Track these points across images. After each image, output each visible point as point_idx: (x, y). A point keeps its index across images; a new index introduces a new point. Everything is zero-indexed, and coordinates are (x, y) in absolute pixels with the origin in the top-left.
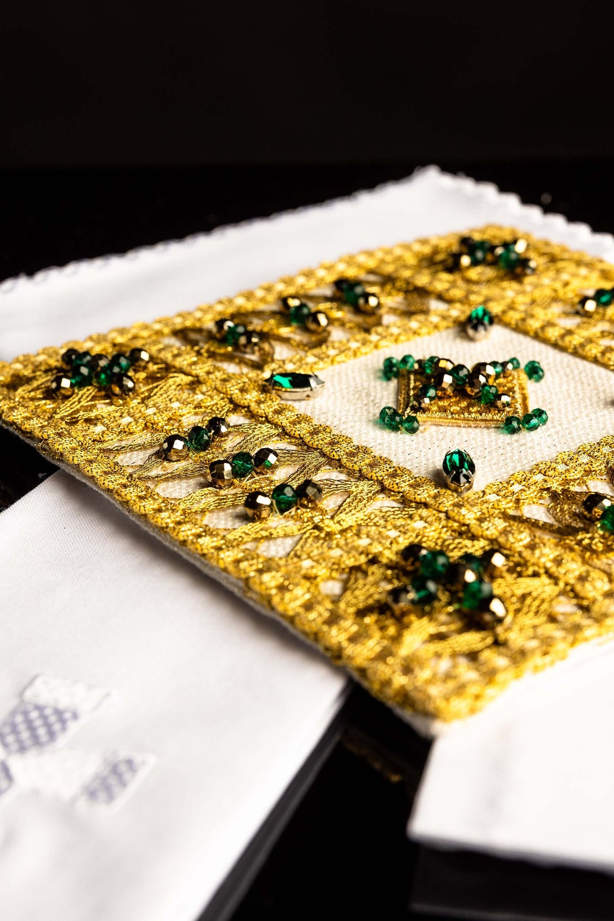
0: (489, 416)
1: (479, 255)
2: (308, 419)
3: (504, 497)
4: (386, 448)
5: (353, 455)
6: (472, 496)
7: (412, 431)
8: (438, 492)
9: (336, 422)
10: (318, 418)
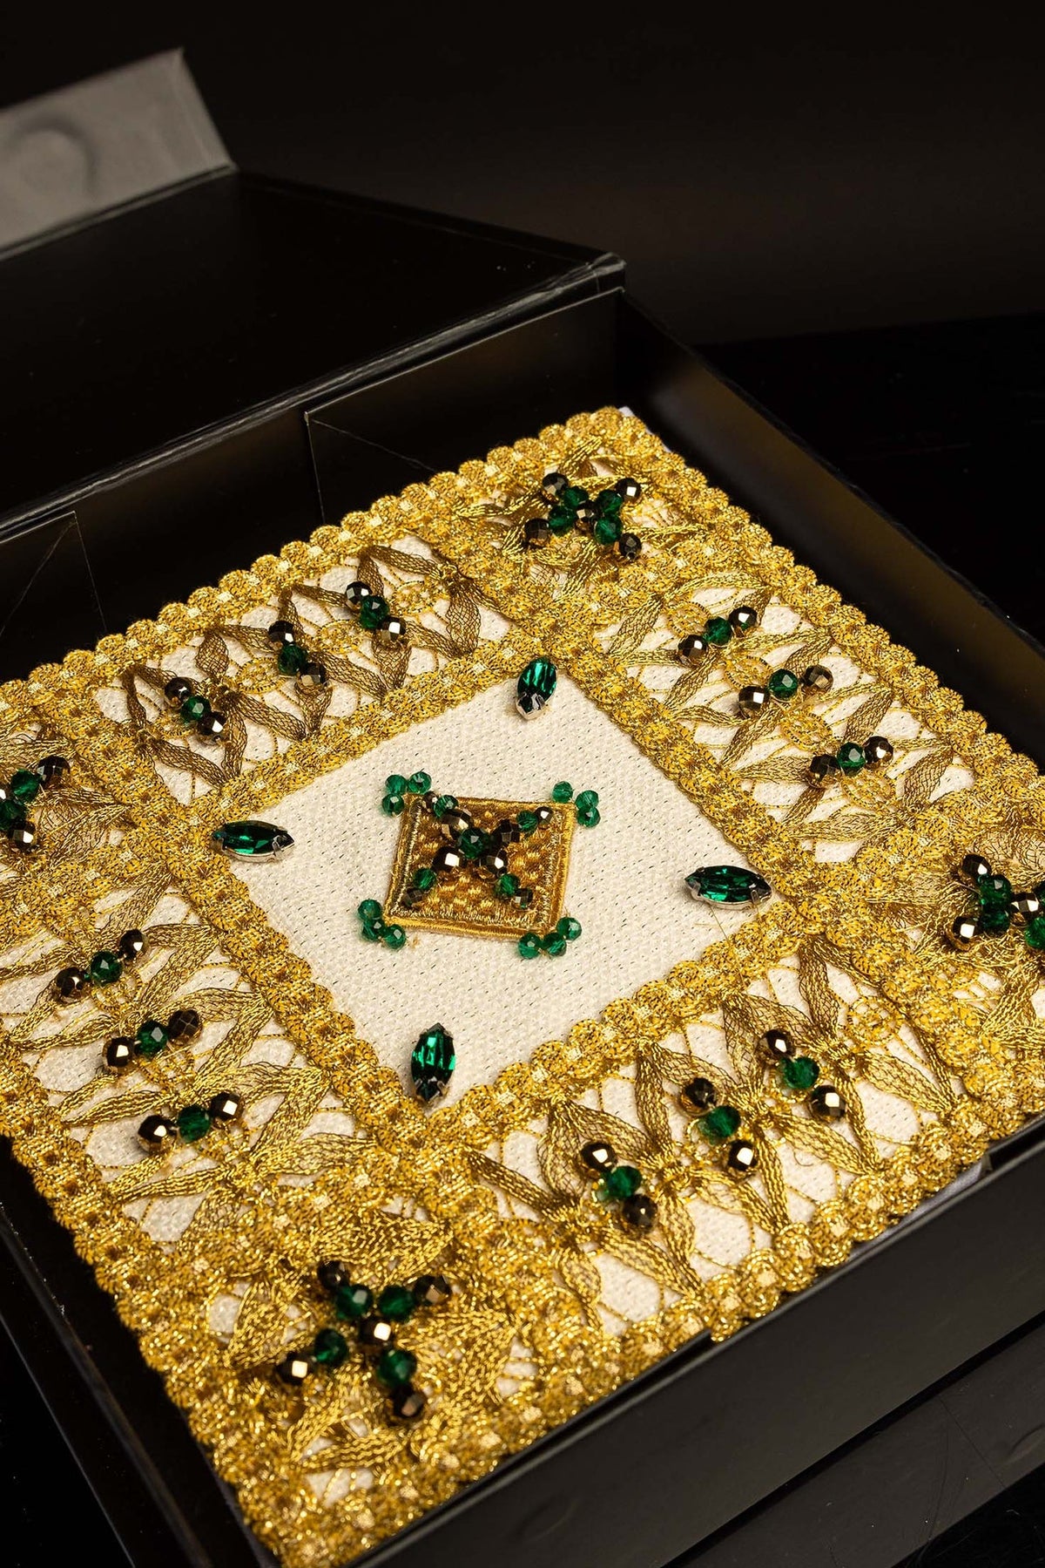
0: (503, 922)
2: (261, 918)
3: (485, 1121)
4: (354, 986)
5: (305, 1005)
6: (442, 1118)
7: (397, 945)
8: (400, 1105)
9: (297, 925)
10: (276, 915)
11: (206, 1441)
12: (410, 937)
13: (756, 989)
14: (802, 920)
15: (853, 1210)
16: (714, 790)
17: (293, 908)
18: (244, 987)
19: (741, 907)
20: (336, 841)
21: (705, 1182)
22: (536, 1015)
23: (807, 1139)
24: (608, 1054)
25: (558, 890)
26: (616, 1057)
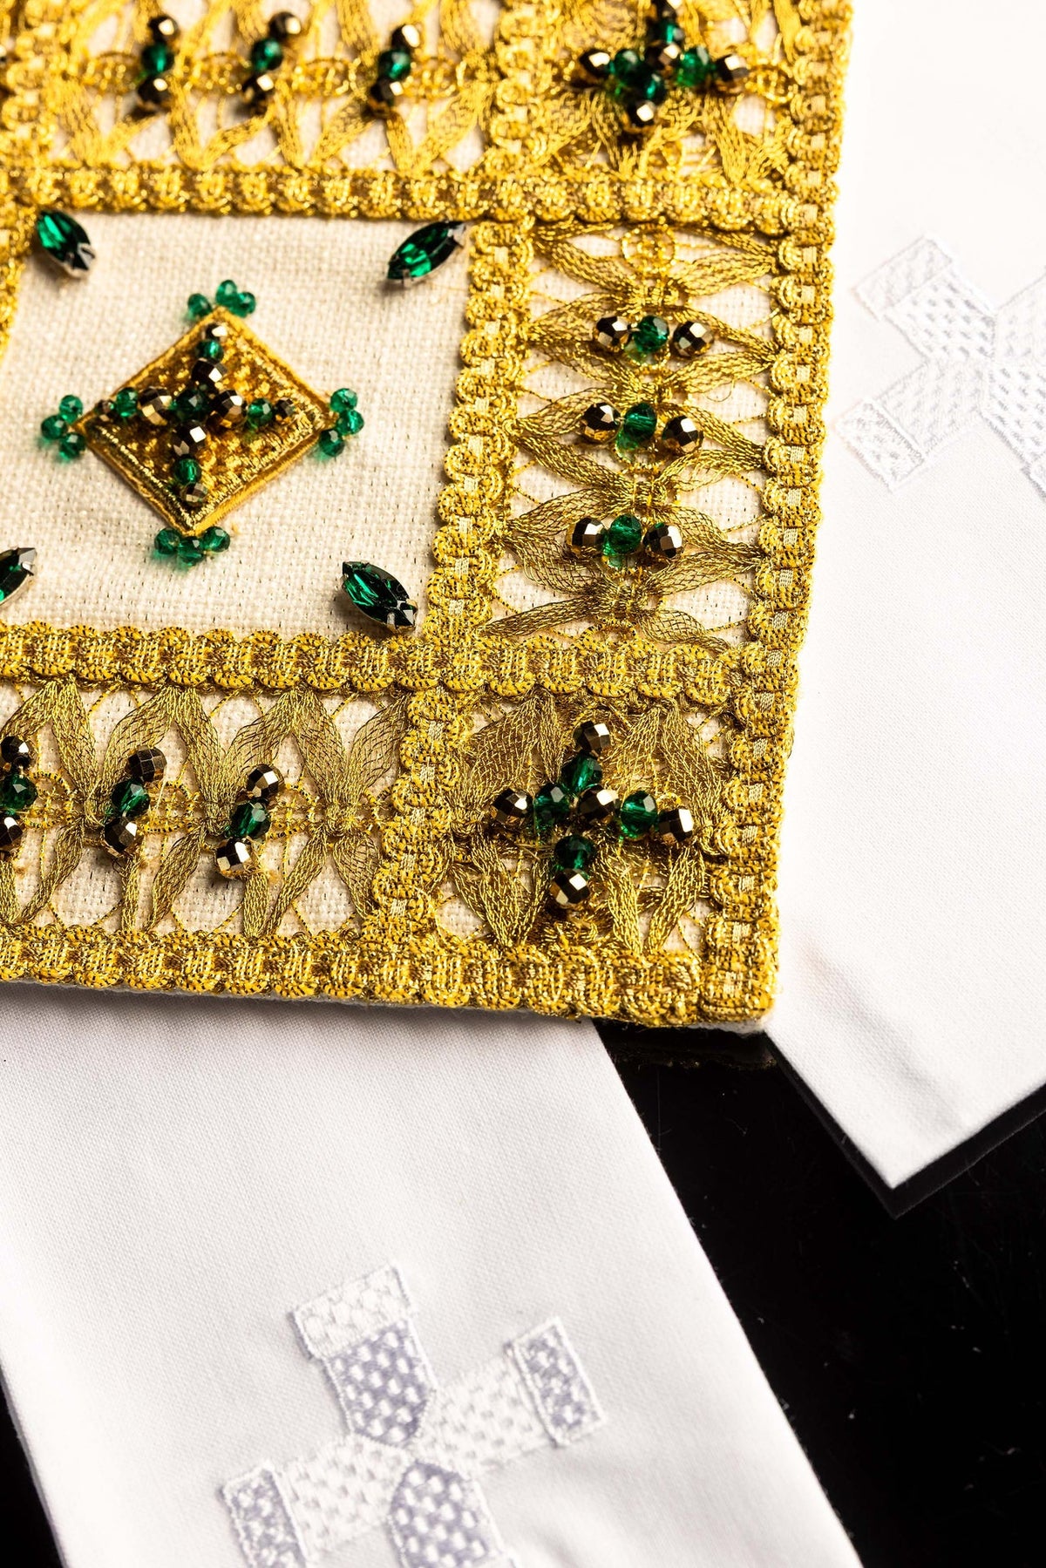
0: (287, 446)
2: (87, 633)
3: (468, 597)
4: (233, 608)
6: (433, 627)
7: (224, 544)
8: (390, 650)
9: (123, 608)
10: (94, 618)
11: (564, 1006)
12: (226, 527)
13: (537, 313)
14: (510, 225)
15: (796, 393)
16: (317, 192)
17: (101, 601)
18: (142, 698)
20: (59, 520)
21: (674, 478)
22: (400, 487)
23: (706, 379)
24: (493, 459)
25: (295, 382)
26: (502, 457)
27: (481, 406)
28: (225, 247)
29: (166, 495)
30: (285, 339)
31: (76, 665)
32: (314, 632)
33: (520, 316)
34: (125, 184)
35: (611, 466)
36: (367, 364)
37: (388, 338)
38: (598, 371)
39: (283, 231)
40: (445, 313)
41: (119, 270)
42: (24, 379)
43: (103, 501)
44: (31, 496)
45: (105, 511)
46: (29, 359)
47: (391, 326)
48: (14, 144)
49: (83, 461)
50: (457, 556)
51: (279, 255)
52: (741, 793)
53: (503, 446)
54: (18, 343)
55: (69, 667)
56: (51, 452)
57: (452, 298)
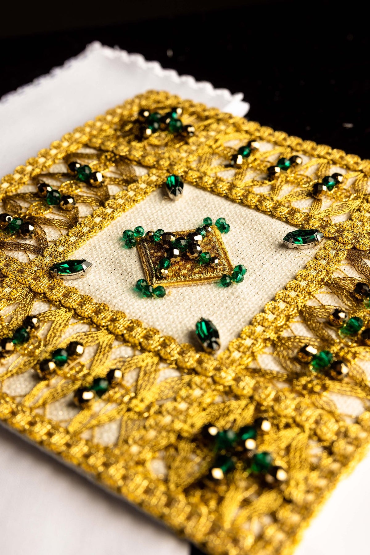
0: (208, 275)
1: (156, 125)
2: (89, 299)
3: (244, 353)
4: (150, 317)
5: (130, 329)
6: (222, 357)
7: (162, 295)
8: (200, 357)
9: (109, 298)
10: (96, 297)
12: (167, 290)
13: (335, 275)
14: (342, 244)
16: (275, 208)
17: (103, 292)
18: (93, 329)
19: (310, 246)
20: (109, 264)
21: (358, 352)
22: (243, 307)
24: (286, 313)
25: (226, 258)
26: (291, 314)
27: (293, 294)
28: (230, 212)
29: (152, 270)
30: (232, 245)
31: (78, 308)
32: (175, 338)
33: (328, 273)
34: (208, 181)
35: (334, 336)
36: (258, 265)
37: (271, 261)
38: (349, 303)
39: (254, 215)
40: (299, 262)
41: (188, 204)
42: (130, 219)
43: (128, 264)
44: (105, 252)
45: (127, 267)
46: (136, 215)
47: (275, 258)
48: (179, 156)
49: (131, 250)
50: (249, 337)
51: (248, 221)
52: (315, 478)
53: (293, 310)
54: (137, 209)
55: (74, 307)
56: (122, 243)
57: (304, 259)
